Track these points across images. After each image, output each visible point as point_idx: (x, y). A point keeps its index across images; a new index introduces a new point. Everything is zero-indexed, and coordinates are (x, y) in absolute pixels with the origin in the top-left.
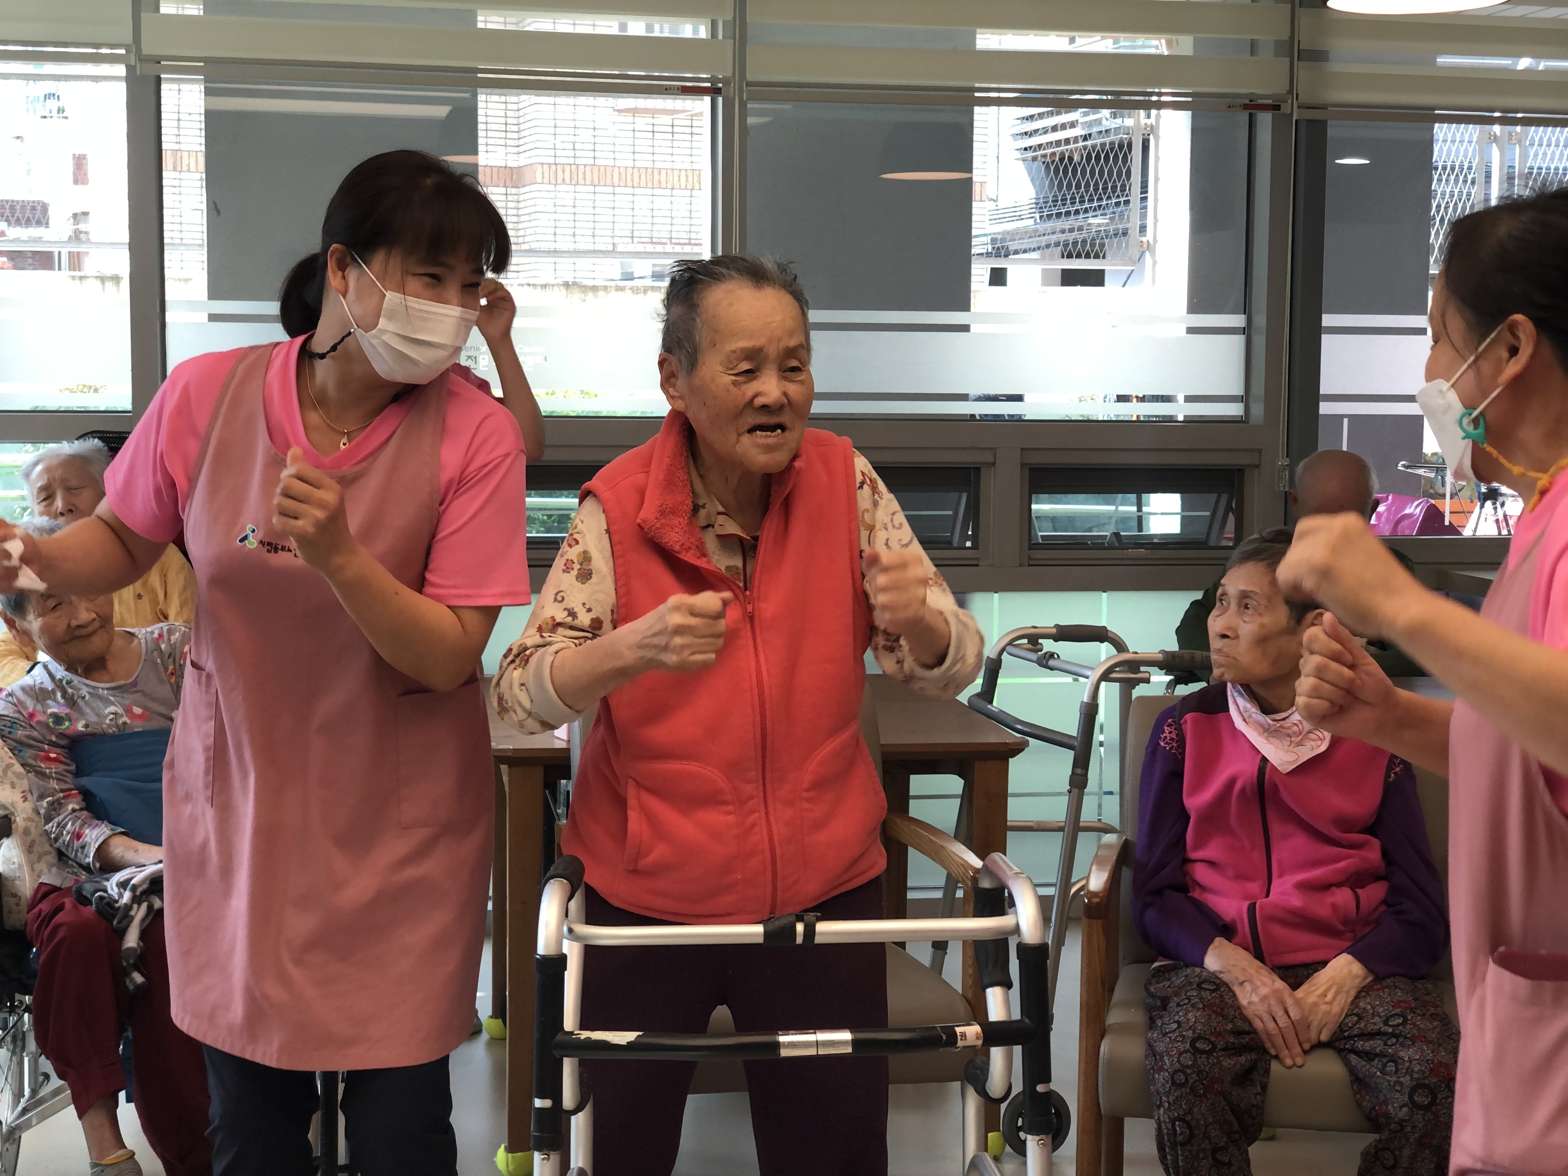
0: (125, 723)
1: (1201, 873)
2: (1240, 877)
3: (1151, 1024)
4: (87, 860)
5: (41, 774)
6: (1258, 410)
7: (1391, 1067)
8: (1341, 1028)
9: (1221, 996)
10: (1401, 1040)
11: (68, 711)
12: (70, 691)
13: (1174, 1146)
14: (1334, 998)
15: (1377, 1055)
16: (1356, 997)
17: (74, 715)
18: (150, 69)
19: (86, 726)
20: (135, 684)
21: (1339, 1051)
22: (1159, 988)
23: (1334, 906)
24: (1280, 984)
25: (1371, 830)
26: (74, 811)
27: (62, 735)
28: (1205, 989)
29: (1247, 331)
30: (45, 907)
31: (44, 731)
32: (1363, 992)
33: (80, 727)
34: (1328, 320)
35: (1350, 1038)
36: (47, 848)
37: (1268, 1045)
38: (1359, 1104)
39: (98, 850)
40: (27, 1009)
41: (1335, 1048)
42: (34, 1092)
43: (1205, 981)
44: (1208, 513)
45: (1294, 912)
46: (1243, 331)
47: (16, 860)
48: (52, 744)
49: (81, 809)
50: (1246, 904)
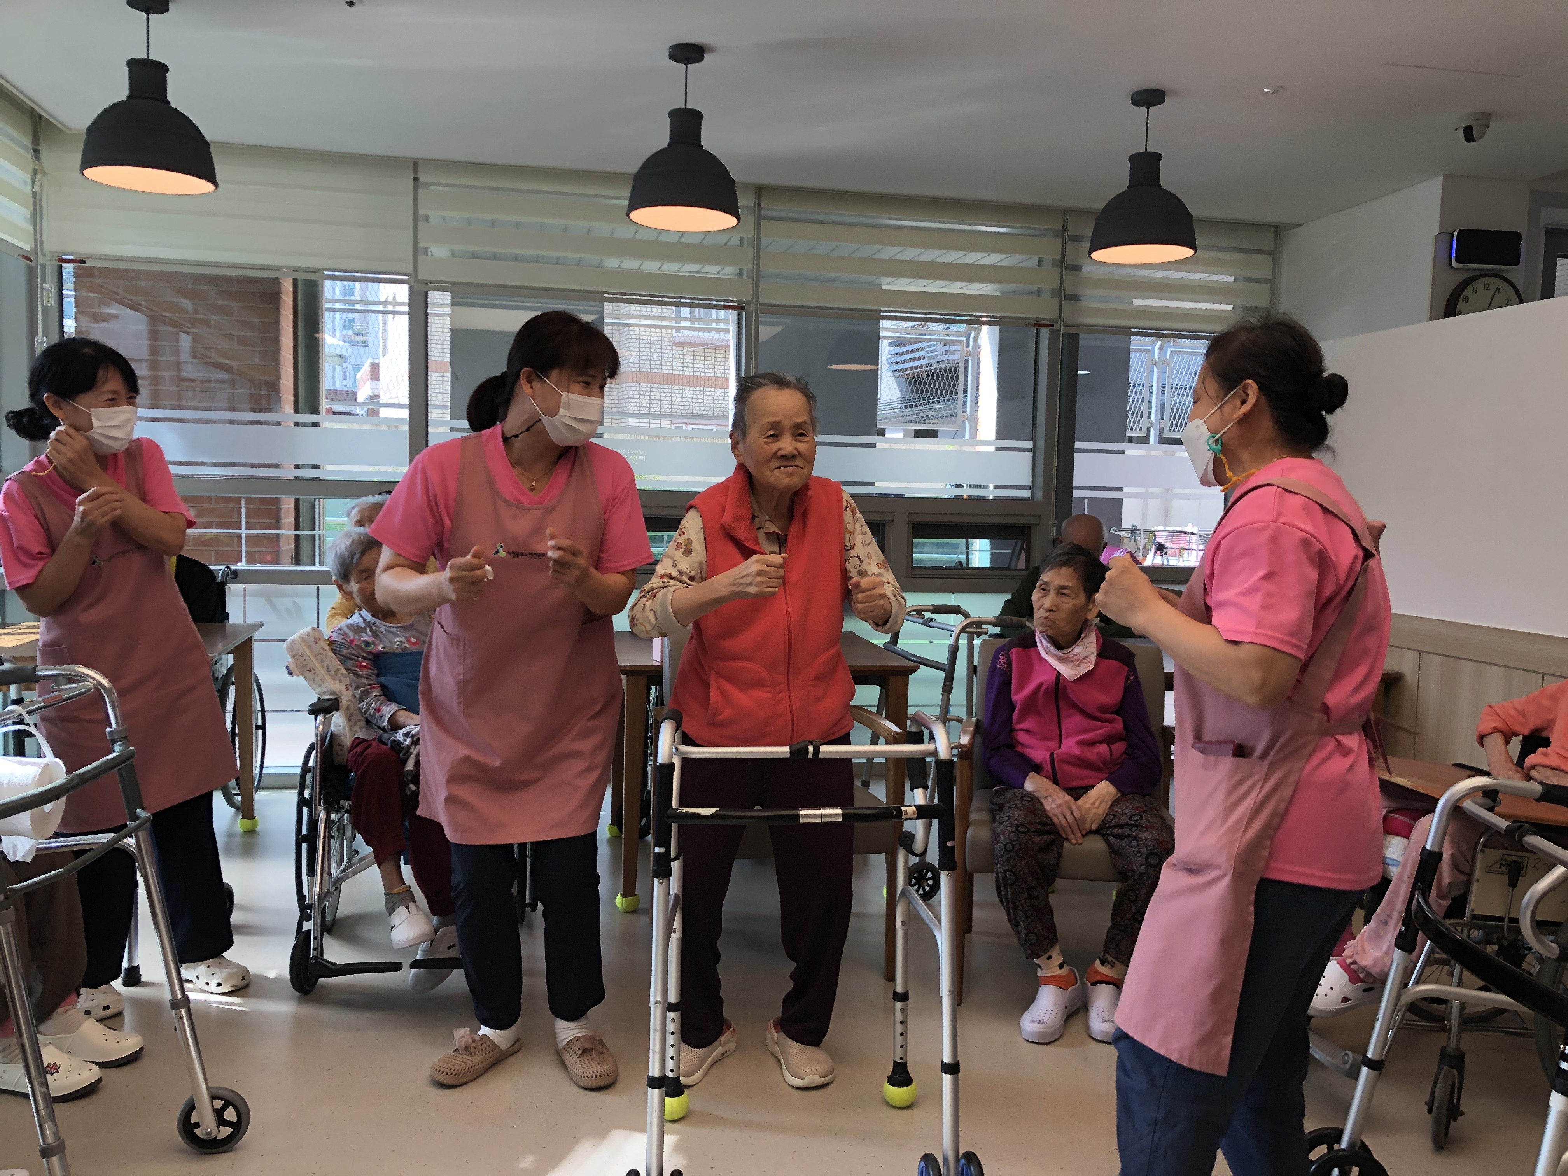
0: (406, 647)
1: (1022, 737)
2: (1045, 739)
3: (994, 820)
4: (384, 724)
5: (357, 675)
6: (1039, 495)
7: (1134, 843)
8: (1104, 821)
9: (1034, 804)
10: (1139, 828)
11: (373, 639)
12: (374, 628)
13: (1005, 886)
14: (1099, 806)
15: (1126, 837)
16: (1111, 805)
17: (377, 642)
18: (423, 288)
19: (384, 648)
20: (412, 625)
21: (1103, 835)
22: (999, 800)
23: (1099, 754)
24: (1068, 797)
25: (1117, 712)
26: (376, 696)
27: (369, 653)
28: (1025, 800)
29: (1033, 450)
30: (359, 749)
31: (359, 650)
32: (1115, 803)
33: (380, 648)
34: (1078, 445)
35: (1110, 827)
36: (360, 717)
37: (1062, 832)
38: (1115, 865)
39: (390, 718)
40: (347, 811)
41: (1100, 834)
42: (349, 860)
43: (1024, 796)
44: (1010, 551)
45: (1076, 757)
46: (1031, 450)
47: (341, 724)
48: (364, 658)
49: (380, 696)
50: (1048, 753)
